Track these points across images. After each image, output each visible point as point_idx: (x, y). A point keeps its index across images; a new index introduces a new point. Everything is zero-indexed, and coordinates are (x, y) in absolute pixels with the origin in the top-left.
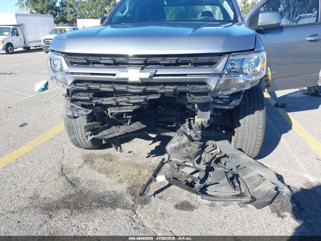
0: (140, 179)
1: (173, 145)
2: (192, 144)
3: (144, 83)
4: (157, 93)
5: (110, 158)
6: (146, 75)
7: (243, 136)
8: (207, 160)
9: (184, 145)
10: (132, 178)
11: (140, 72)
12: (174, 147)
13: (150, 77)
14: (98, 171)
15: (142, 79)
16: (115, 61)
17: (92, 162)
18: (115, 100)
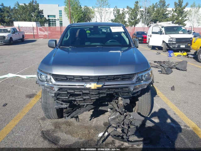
0: (91, 136)
1: (112, 117)
2: (121, 116)
3: (99, 89)
4: (105, 93)
5: (69, 124)
6: (100, 86)
7: (141, 107)
8: (127, 123)
9: (117, 117)
10: (86, 135)
11: (97, 84)
12: (112, 118)
13: (102, 86)
14: (65, 133)
15: (98, 88)
16: (82, 78)
17: (60, 128)
18: (83, 98)
